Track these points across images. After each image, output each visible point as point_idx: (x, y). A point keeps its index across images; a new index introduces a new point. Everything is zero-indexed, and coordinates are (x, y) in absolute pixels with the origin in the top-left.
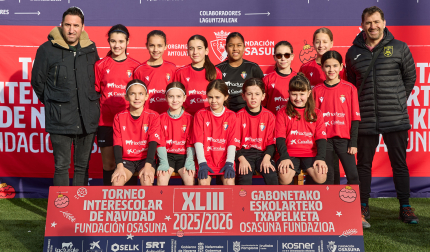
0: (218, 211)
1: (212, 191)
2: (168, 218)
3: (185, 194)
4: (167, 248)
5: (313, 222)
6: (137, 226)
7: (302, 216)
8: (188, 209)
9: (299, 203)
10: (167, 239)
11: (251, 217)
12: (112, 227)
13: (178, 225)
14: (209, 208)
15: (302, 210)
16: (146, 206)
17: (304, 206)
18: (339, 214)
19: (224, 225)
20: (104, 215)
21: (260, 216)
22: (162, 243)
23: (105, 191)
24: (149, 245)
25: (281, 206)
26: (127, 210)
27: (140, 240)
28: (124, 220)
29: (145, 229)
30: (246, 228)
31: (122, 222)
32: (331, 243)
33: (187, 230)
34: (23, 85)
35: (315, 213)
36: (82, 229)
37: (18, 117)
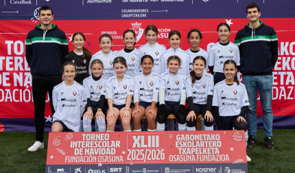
0: (155, 148)
1: (151, 135)
2: (124, 153)
3: (134, 137)
4: (123, 171)
5: (215, 155)
6: (104, 158)
7: (209, 151)
8: (136, 148)
9: (206, 142)
10: (123, 166)
11: (176, 152)
12: (88, 158)
13: (130, 157)
14: (150, 146)
15: (208, 147)
16: (110, 144)
17: (210, 144)
18: (232, 149)
19: (159, 157)
20: (84, 150)
21: (182, 151)
22: (120, 169)
23: (84, 135)
24: (112, 170)
25: (195, 144)
26: (98, 147)
27: (106, 167)
28: (96, 154)
29: (109, 160)
30: (173, 159)
31: (95, 155)
32: (227, 168)
33: (136, 160)
34: (8, 59)
35: (217, 149)
36: (70, 160)
37: (5, 79)
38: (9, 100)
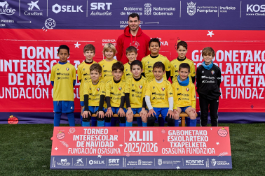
0: (150, 142)
1: (146, 130)
2: (121, 145)
3: (131, 132)
4: (121, 162)
5: (203, 148)
6: (104, 150)
7: (197, 145)
8: (133, 141)
9: (195, 137)
10: (120, 157)
11: (168, 145)
12: (89, 150)
13: (127, 150)
14: (144, 140)
15: (197, 141)
16: (109, 138)
17: (198, 139)
18: (218, 143)
19: (153, 150)
20: (85, 143)
21: (173, 145)
22: (118, 160)
23: (85, 130)
24: (110, 161)
25: (185, 139)
26: (98, 140)
27: (105, 158)
28: (96, 146)
29: (108, 152)
30: (165, 151)
31: (95, 148)
32: (213, 160)
33: (132, 152)
34: (22, 61)
35: (204, 143)
36: (72, 151)
37: (20, 79)
38: (22, 97)
